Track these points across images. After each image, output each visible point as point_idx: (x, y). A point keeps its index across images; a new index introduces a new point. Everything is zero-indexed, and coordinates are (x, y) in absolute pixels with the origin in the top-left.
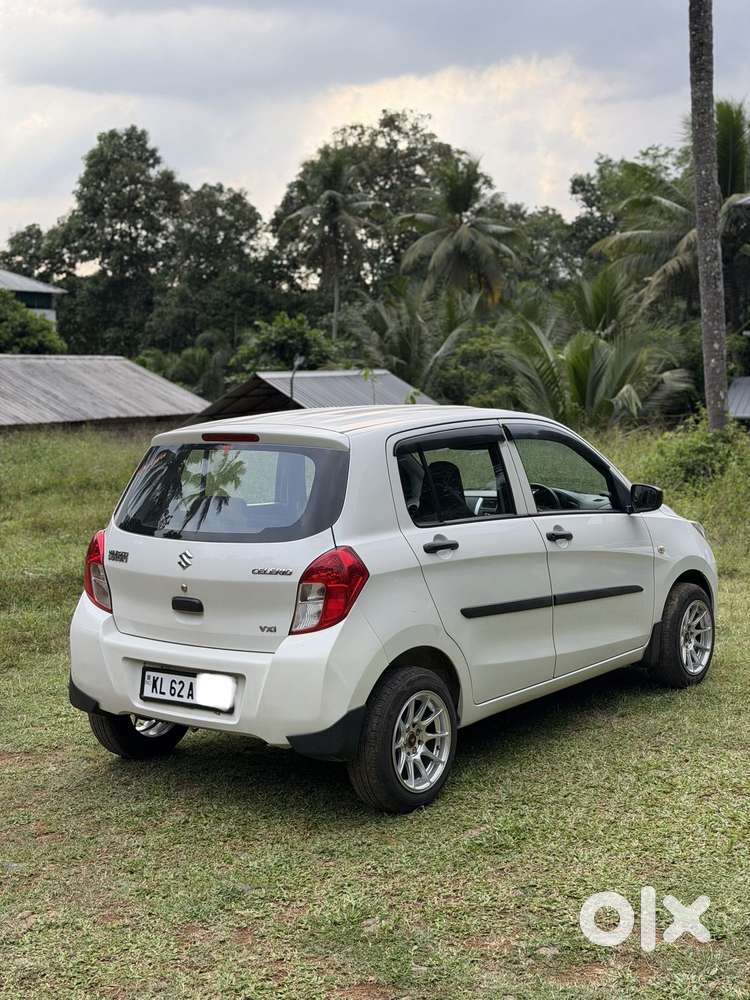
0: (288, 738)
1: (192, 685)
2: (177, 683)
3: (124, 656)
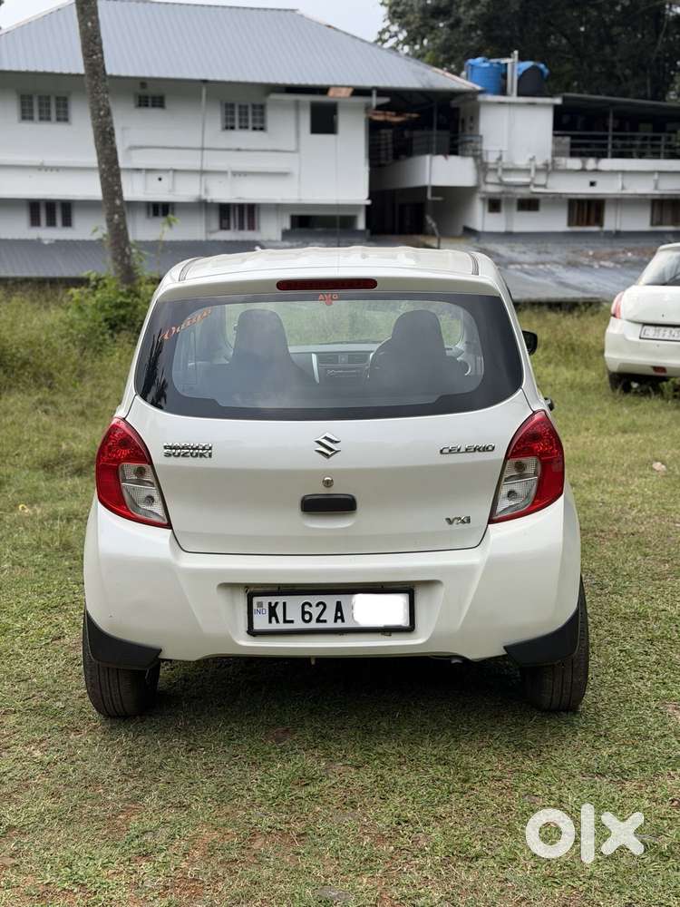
0: (505, 648)
1: (339, 604)
2: (314, 605)
3: (221, 582)
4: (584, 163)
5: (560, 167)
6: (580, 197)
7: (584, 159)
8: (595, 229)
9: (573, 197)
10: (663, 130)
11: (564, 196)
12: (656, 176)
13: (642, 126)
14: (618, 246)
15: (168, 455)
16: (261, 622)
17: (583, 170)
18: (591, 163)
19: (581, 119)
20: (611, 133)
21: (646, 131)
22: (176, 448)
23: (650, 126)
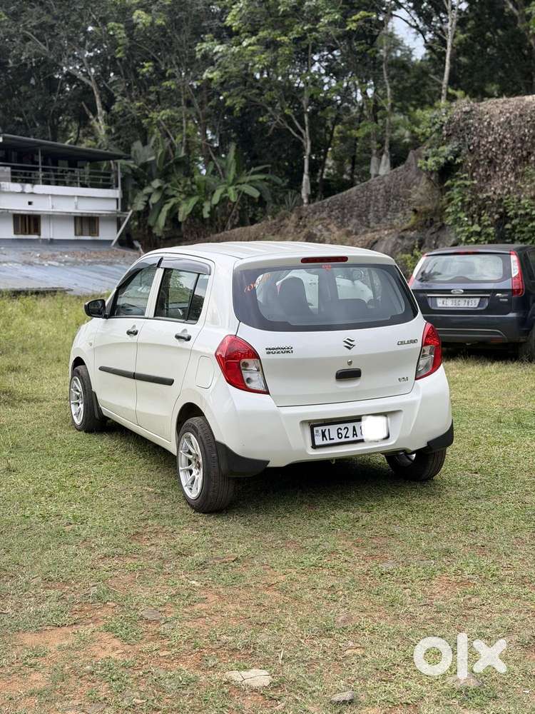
1: (354, 427)
2: (343, 428)
3: (302, 420)
4: (23, 187)
5: (5, 190)
6: (22, 212)
7: (23, 184)
8: (35, 237)
9: (18, 212)
10: (76, 167)
11: (10, 211)
12: (76, 199)
13: (60, 162)
14: (56, 250)
15: (268, 353)
16: (319, 441)
17: (23, 193)
18: (28, 188)
19: (14, 154)
20: (40, 166)
21: (63, 166)
22: (274, 349)
23: (66, 163)
